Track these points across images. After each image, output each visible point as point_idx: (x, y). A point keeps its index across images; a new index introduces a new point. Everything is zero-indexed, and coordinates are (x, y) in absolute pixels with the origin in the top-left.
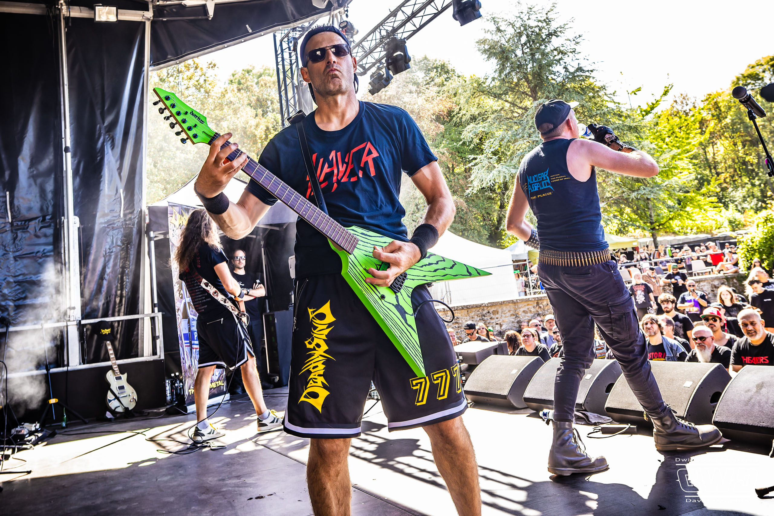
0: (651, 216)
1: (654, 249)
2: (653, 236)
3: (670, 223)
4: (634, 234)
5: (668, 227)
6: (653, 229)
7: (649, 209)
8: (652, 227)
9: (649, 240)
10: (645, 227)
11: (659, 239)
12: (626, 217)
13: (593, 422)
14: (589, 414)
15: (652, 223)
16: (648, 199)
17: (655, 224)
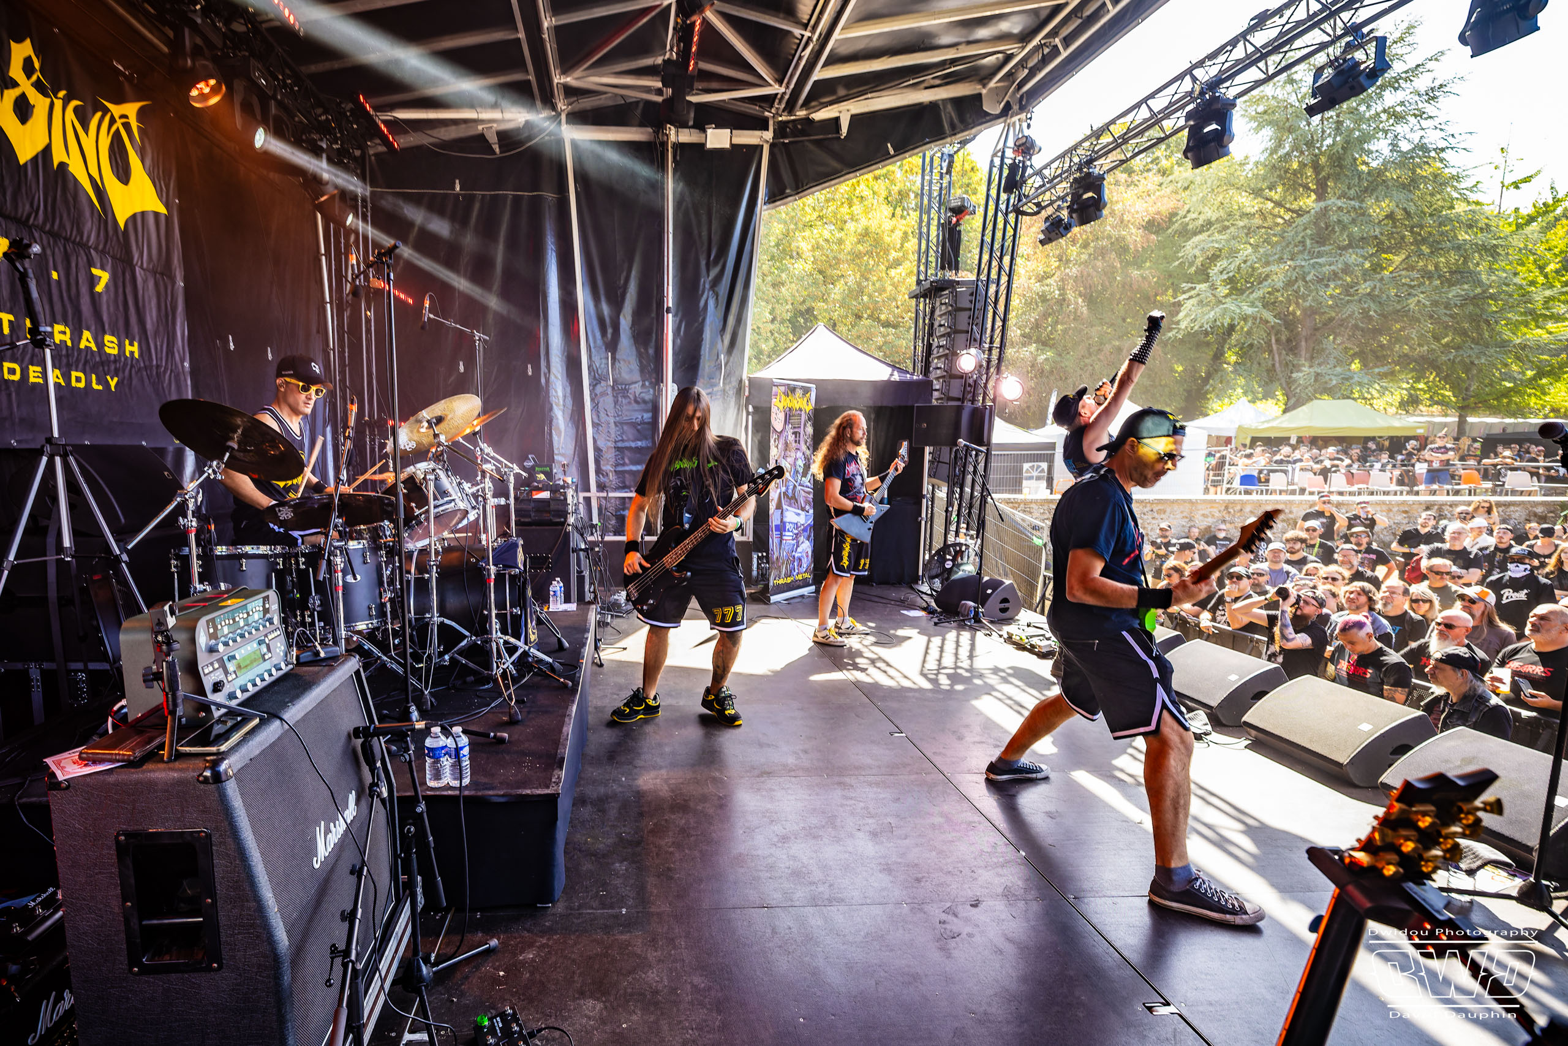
2: (1463, 416)
6: (1466, 406)
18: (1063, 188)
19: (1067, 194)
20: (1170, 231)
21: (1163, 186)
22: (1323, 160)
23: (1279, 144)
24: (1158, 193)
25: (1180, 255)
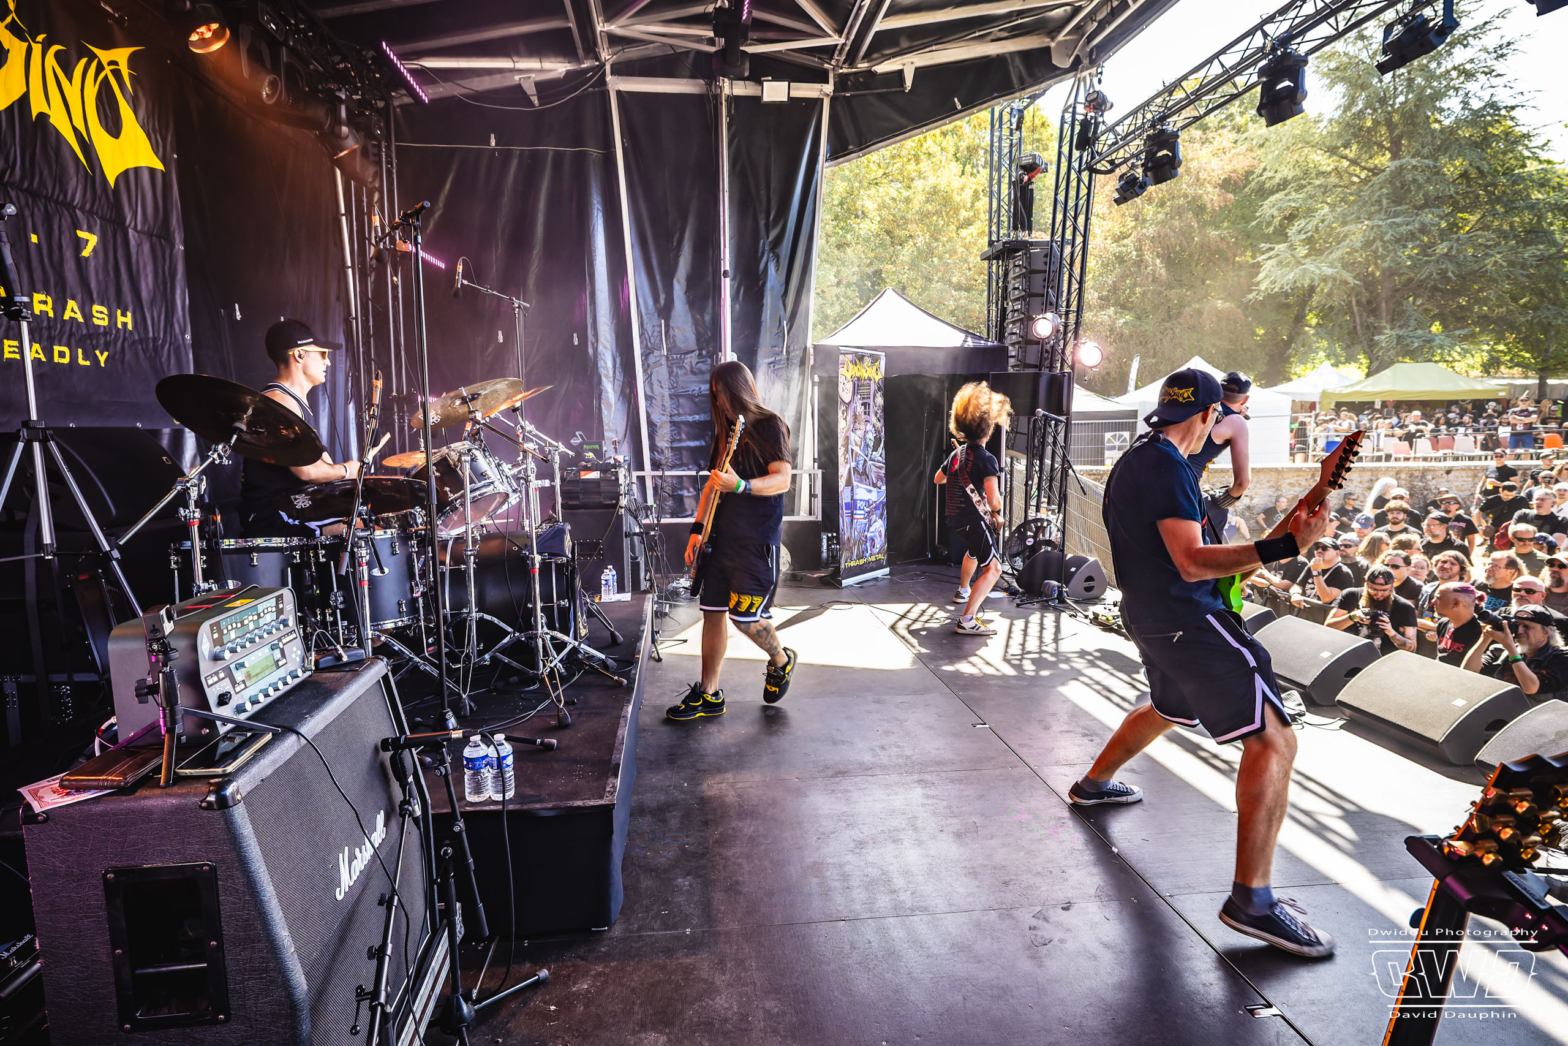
18: (1137, 145)
19: (1141, 152)
20: (1246, 189)
21: (1239, 143)
22: (1396, 118)
23: (1352, 101)
24: (1233, 151)
25: (1258, 214)
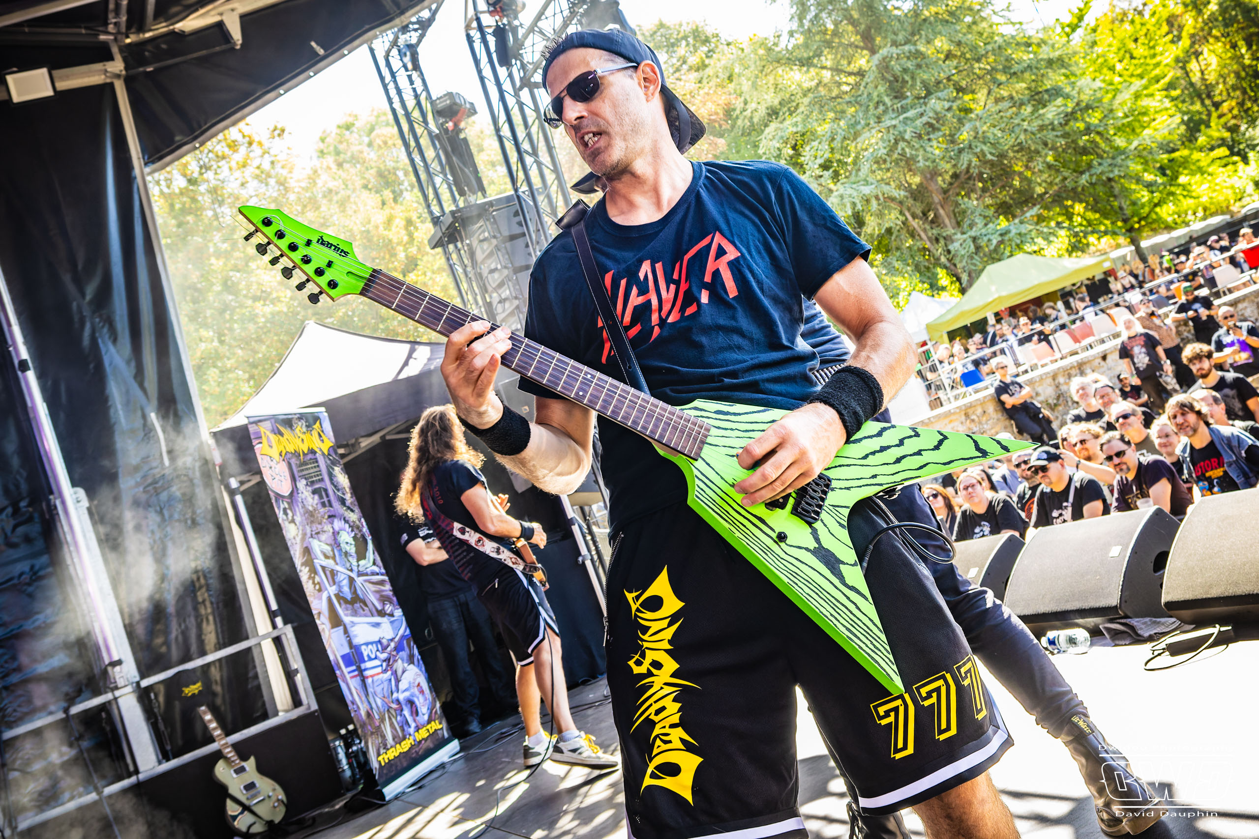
0: (1121, 208)
1: (1142, 266)
2: (1134, 242)
3: (1156, 213)
4: (1100, 247)
5: (1154, 221)
6: (1131, 230)
7: (1115, 196)
8: (1128, 227)
9: (1128, 250)
10: (1117, 230)
11: (1144, 244)
12: (1079, 219)
13: (1146, 635)
14: (1134, 622)
15: (1125, 221)
16: (1110, 180)
17: (1131, 221)
